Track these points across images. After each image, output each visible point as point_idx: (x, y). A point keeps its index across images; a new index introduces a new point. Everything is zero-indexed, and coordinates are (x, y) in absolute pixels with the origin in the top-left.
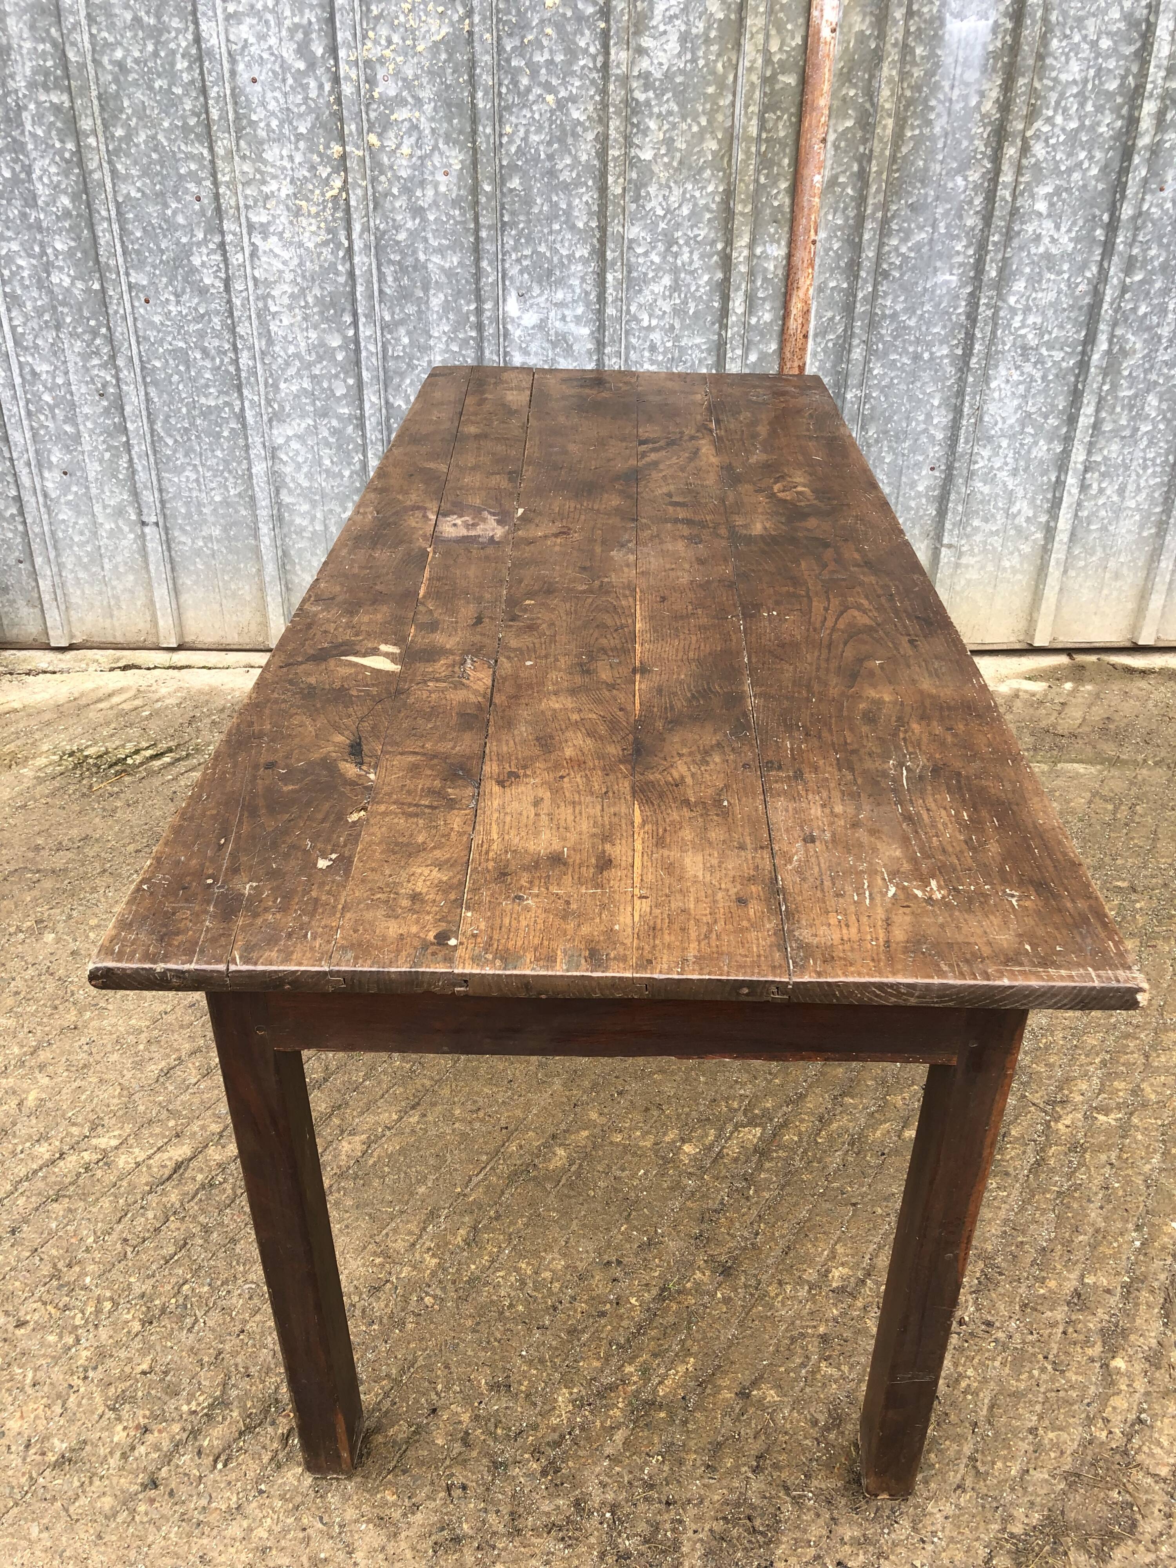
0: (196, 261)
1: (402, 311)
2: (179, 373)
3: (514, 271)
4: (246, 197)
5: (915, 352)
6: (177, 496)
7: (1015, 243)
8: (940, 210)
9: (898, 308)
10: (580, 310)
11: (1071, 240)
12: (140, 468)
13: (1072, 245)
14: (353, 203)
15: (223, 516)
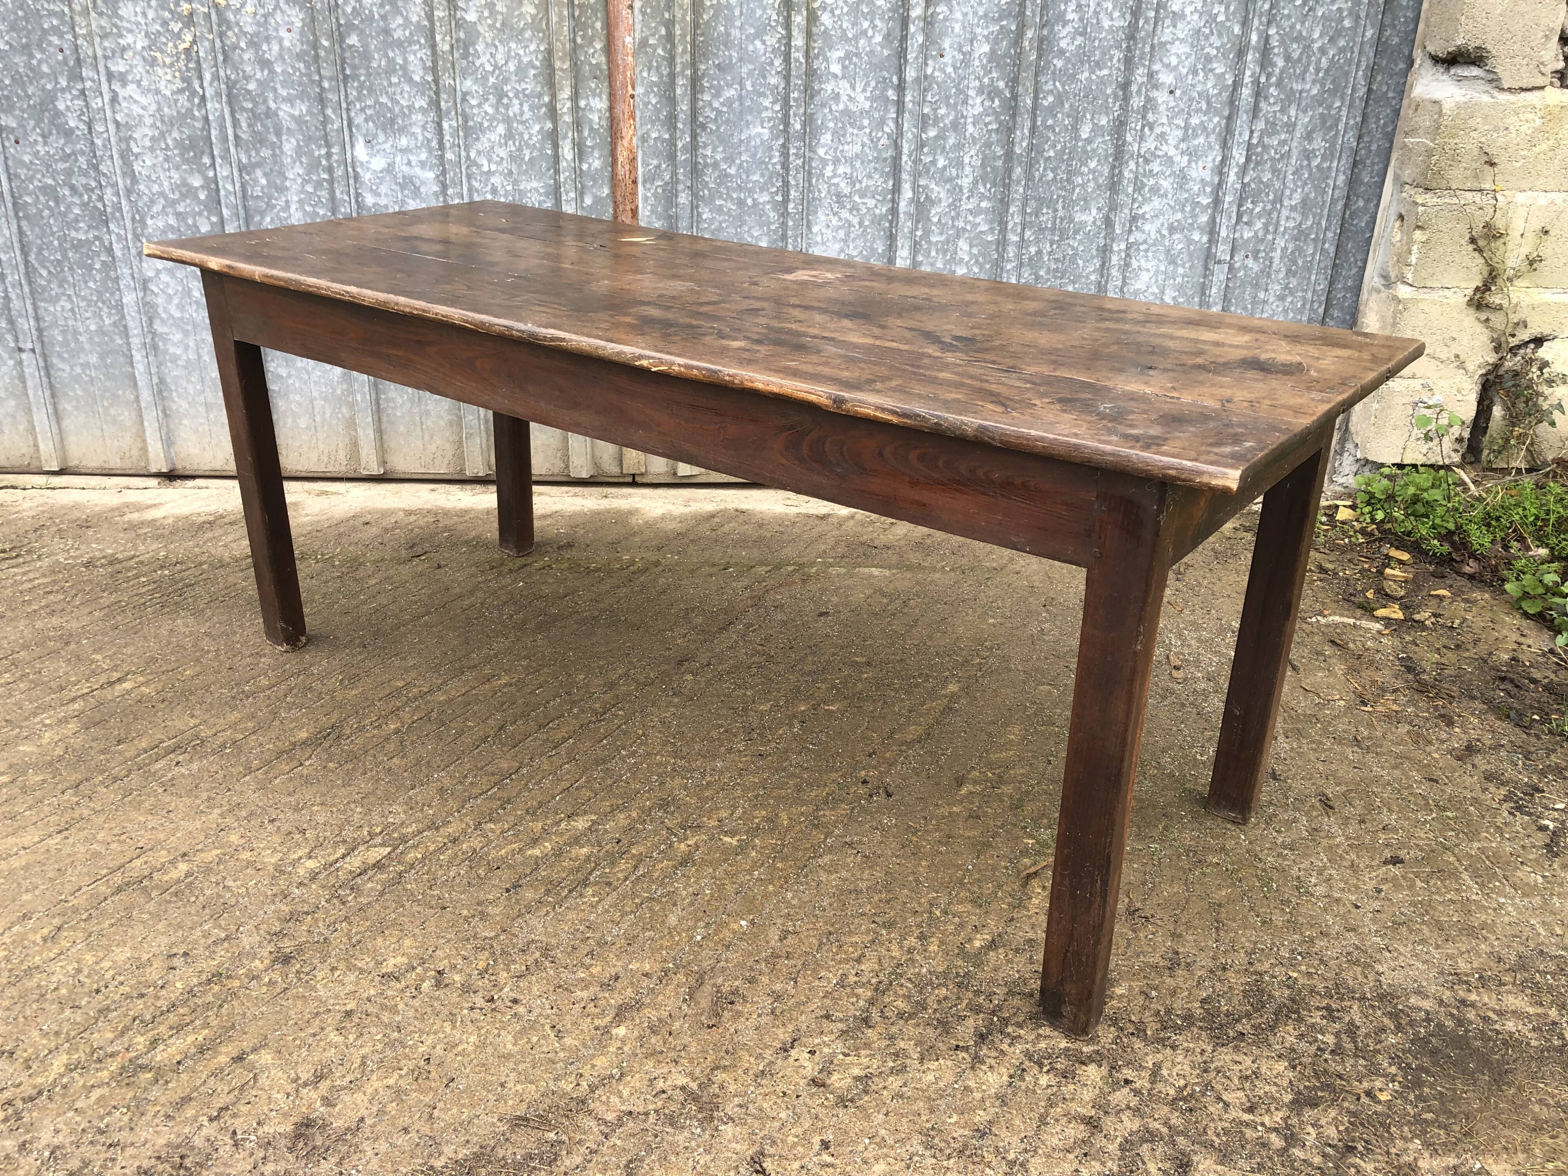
0: (61, 106)
1: (258, 154)
2: (49, 208)
3: (359, 120)
4: (105, 49)
5: (739, 198)
6: (55, 324)
7: (817, 100)
8: (745, 70)
9: (718, 157)
10: (424, 156)
11: (866, 98)
12: (13, 296)
13: (867, 105)
14: (201, 54)
15: (99, 345)
